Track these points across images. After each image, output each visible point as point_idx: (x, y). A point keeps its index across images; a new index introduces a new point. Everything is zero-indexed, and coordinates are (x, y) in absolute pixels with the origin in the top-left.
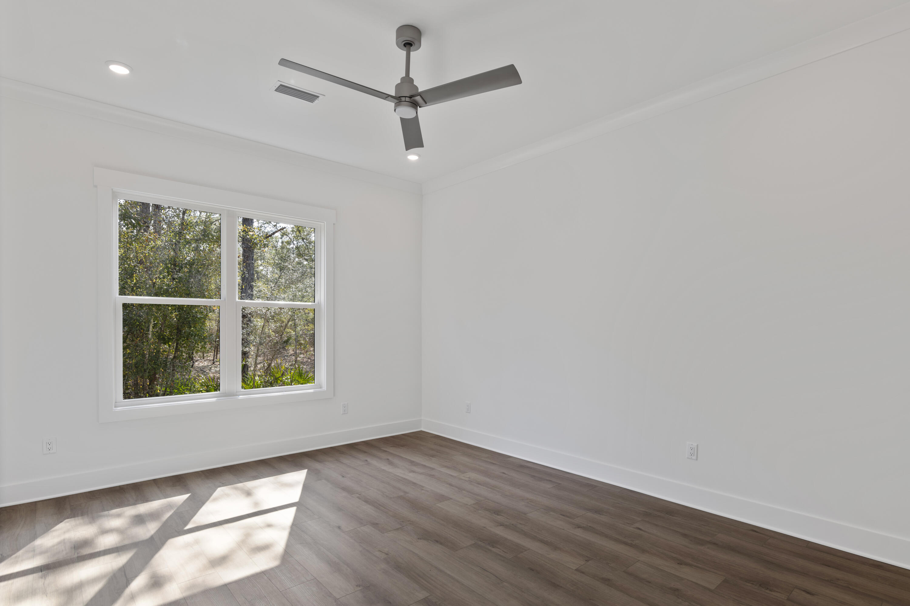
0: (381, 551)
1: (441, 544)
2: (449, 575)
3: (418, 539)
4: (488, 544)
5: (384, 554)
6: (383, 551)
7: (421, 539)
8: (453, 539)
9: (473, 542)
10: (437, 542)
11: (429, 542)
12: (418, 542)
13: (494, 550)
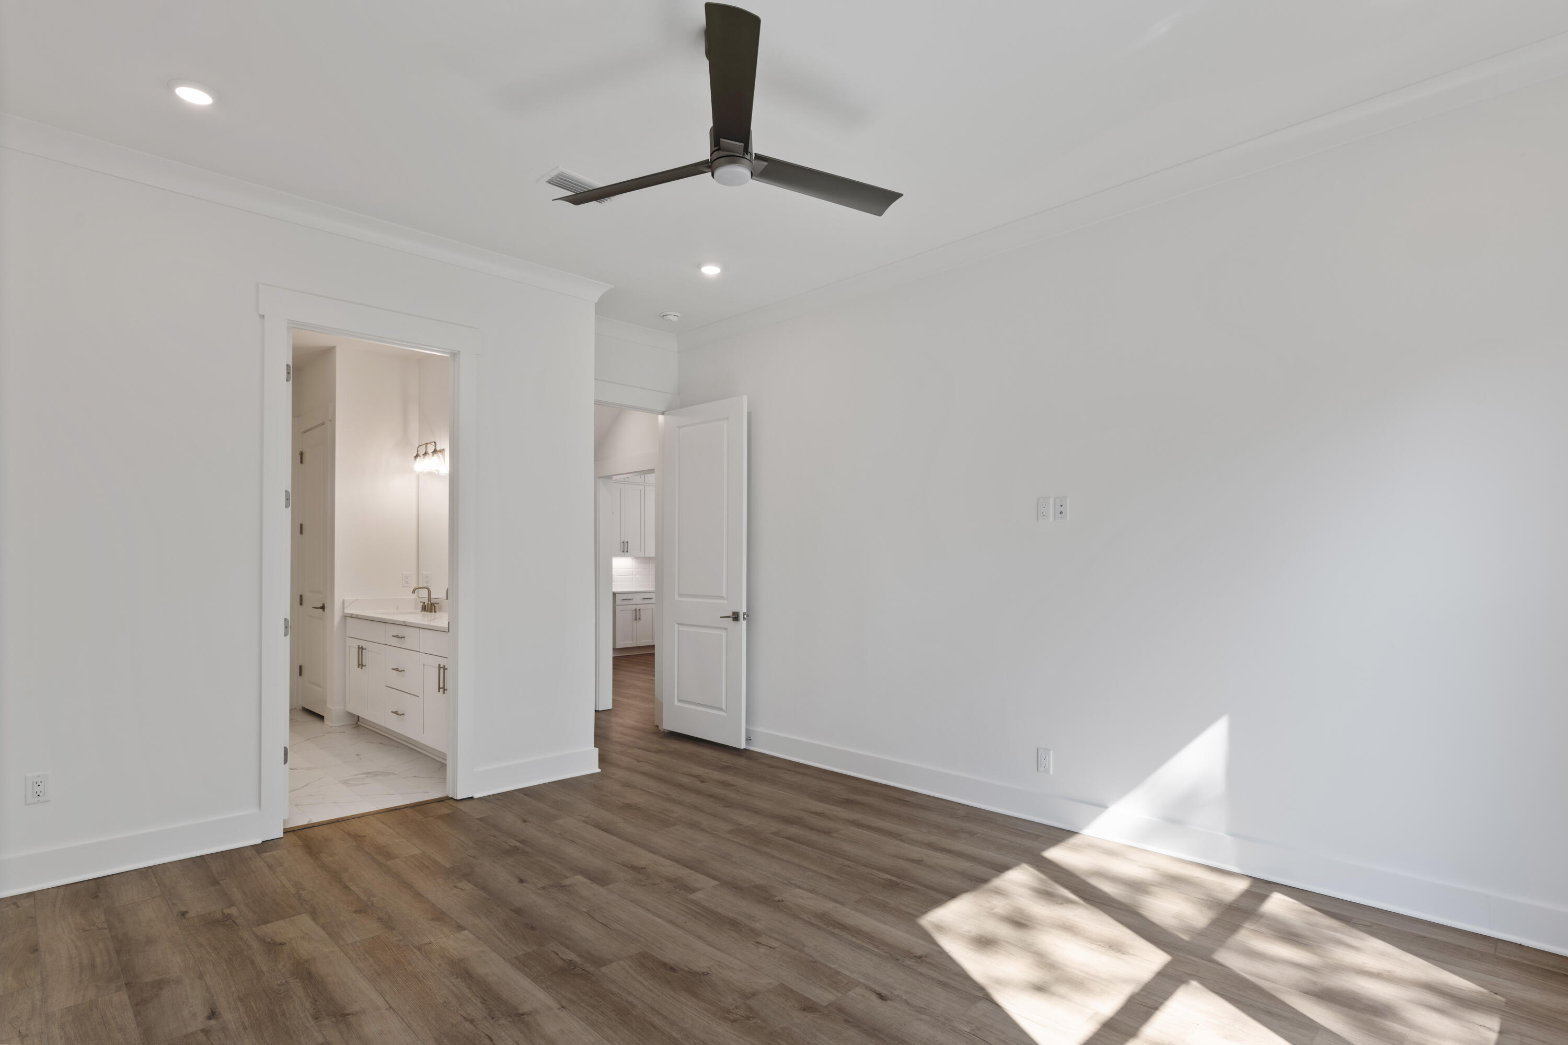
0: (770, 947)
1: (665, 965)
2: (660, 917)
3: (708, 974)
4: (578, 967)
5: (763, 943)
6: (765, 947)
7: (703, 973)
8: (641, 975)
9: (604, 969)
10: (672, 969)
11: (687, 967)
12: (709, 968)
13: (573, 956)
